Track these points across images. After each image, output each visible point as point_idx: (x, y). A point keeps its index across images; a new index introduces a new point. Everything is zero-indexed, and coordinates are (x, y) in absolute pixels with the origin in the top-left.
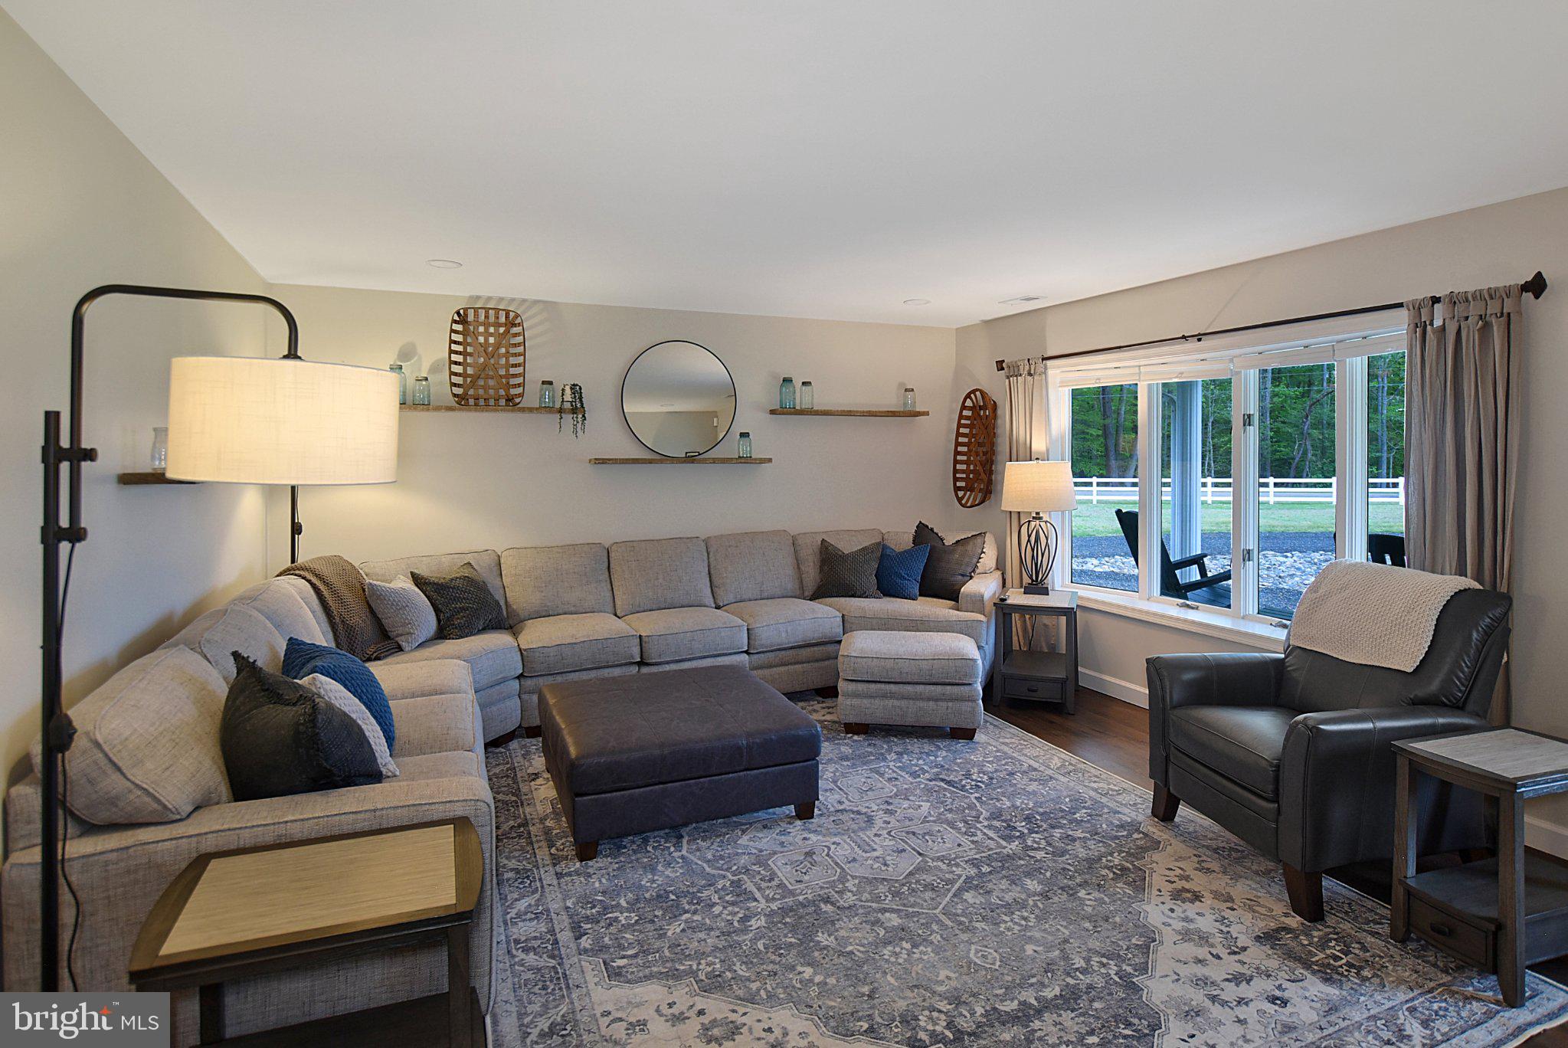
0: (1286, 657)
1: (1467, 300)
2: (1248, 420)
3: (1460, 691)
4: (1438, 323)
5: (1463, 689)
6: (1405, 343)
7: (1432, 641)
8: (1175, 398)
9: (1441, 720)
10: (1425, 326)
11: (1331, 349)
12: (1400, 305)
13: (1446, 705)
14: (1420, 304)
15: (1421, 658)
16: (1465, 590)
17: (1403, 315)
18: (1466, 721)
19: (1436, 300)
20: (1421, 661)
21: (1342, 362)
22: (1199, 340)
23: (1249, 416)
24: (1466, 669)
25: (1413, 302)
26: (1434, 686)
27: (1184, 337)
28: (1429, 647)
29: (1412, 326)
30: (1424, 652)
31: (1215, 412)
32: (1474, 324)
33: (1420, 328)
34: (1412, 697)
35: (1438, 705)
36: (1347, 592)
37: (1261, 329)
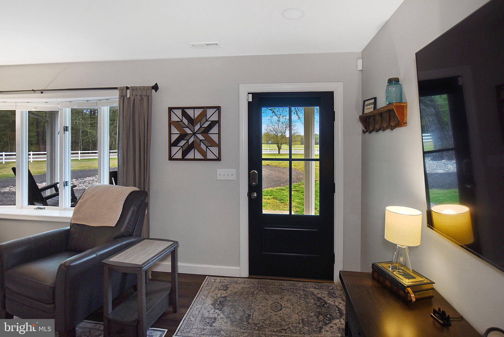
0: (71, 228)
1: (137, 89)
2: (66, 129)
3: (131, 229)
4: (128, 96)
5: (132, 228)
6: (118, 103)
7: (122, 213)
8: (48, 120)
9: (124, 243)
10: (124, 97)
11: (96, 102)
12: (116, 88)
13: (126, 236)
14: (123, 88)
15: (118, 220)
16: (133, 191)
17: (117, 92)
18: (132, 240)
19: (127, 88)
20: (118, 221)
21: (100, 108)
22: (42, 93)
23: (66, 127)
24: (133, 221)
25: (121, 87)
26: (123, 229)
27: (33, 90)
28: (121, 215)
29: (120, 96)
30: (119, 217)
31: (82, 128)
32: (138, 98)
33: (122, 97)
34: (115, 236)
35: (124, 237)
36: (94, 197)
37: (66, 91)
